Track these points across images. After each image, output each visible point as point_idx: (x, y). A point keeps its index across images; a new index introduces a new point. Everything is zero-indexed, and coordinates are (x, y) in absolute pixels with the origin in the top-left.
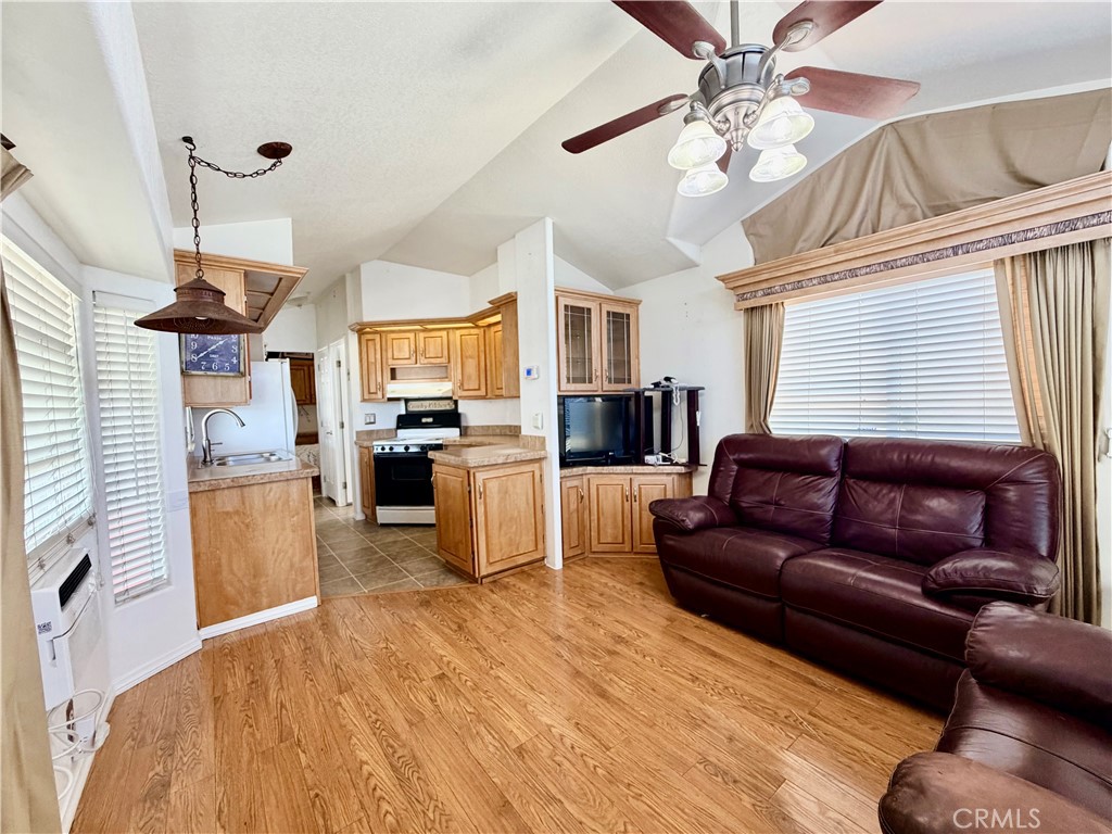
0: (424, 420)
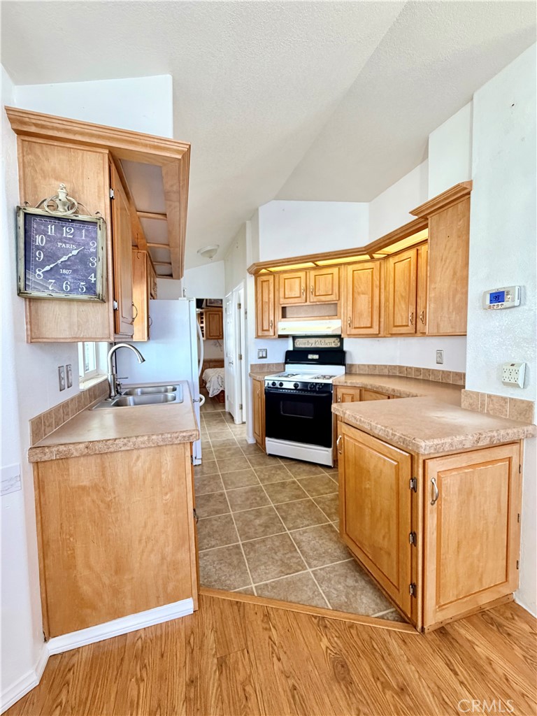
0: (310, 357)
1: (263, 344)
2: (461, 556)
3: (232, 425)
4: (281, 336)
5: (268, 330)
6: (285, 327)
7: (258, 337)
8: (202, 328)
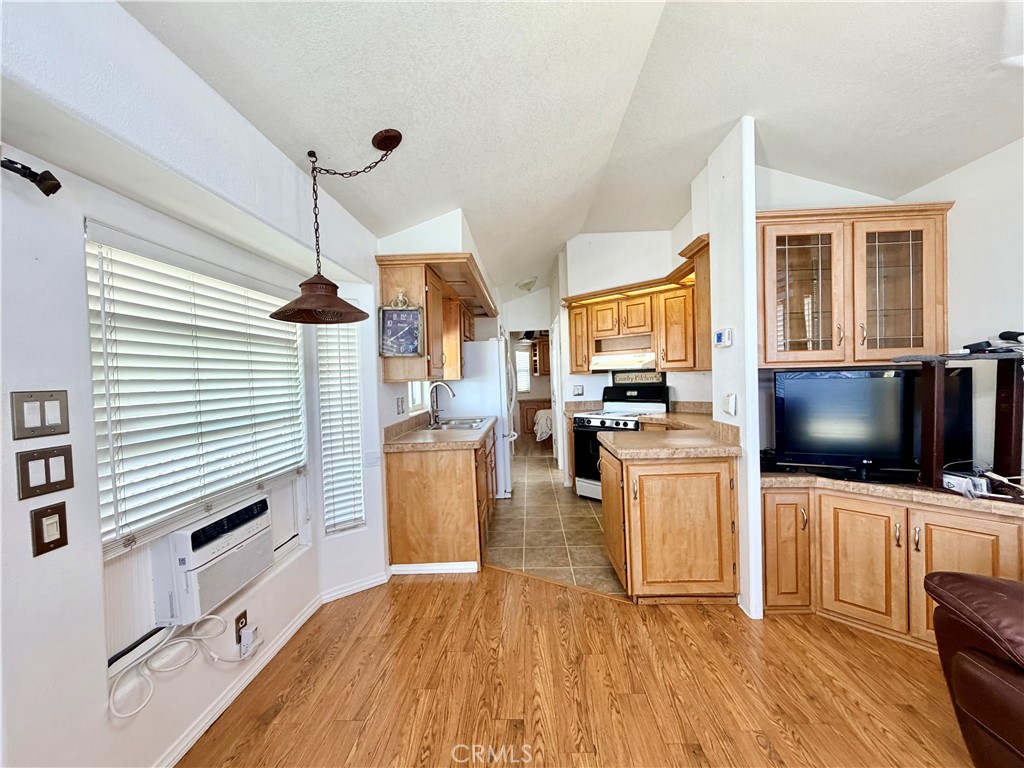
0: (629, 393)
1: (578, 380)
2: (666, 546)
3: (555, 471)
4: (595, 372)
5: (582, 366)
6: (599, 361)
7: (572, 373)
8: (535, 361)
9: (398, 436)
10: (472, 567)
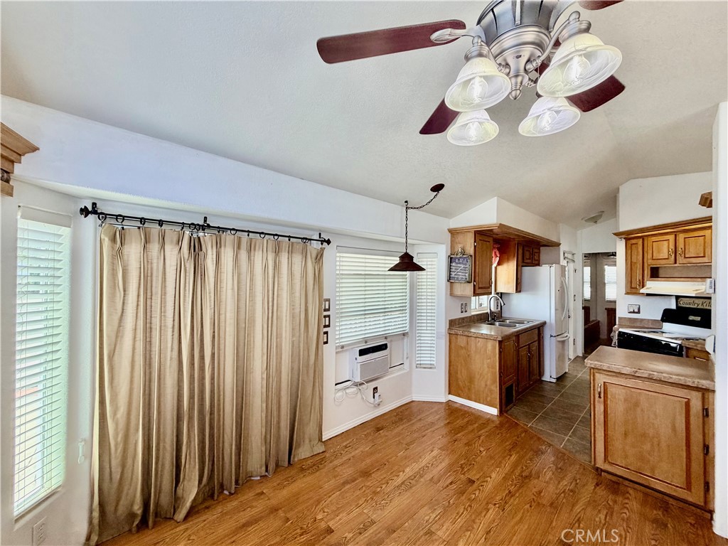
0: (691, 318)
1: (634, 300)
2: (628, 441)
4: (650, 295)
5: (636, 288)
7: (628, 293)
9: (460, 325)
10: (494, 411)
